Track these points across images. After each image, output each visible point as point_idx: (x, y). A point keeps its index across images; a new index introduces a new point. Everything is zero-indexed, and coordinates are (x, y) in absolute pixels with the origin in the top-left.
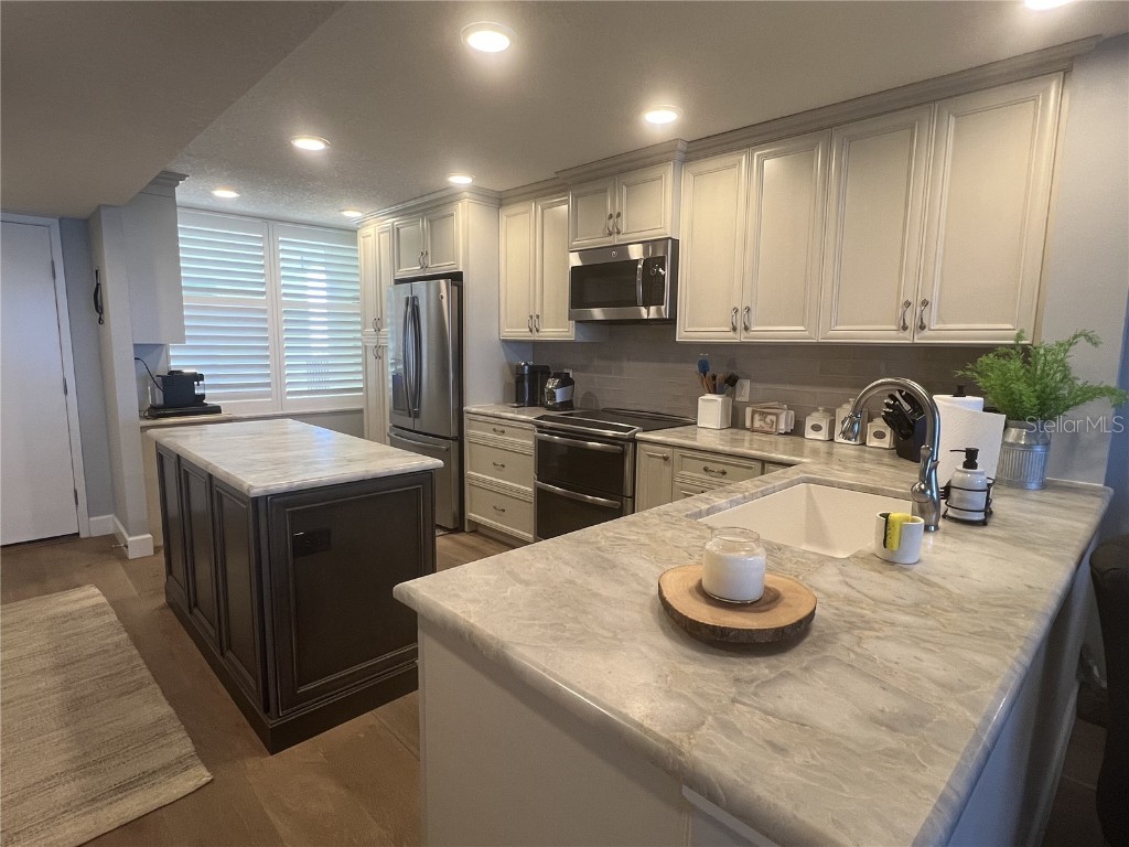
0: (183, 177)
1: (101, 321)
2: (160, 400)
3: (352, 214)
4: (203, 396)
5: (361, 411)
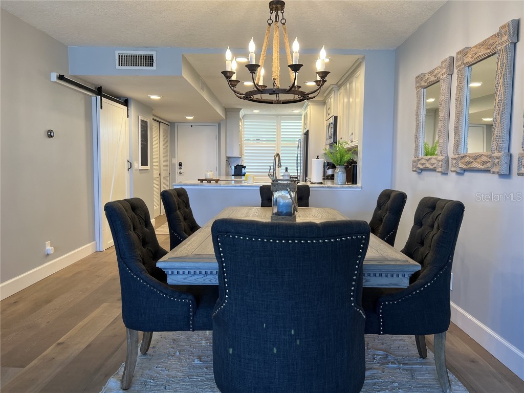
0: (241, 109)
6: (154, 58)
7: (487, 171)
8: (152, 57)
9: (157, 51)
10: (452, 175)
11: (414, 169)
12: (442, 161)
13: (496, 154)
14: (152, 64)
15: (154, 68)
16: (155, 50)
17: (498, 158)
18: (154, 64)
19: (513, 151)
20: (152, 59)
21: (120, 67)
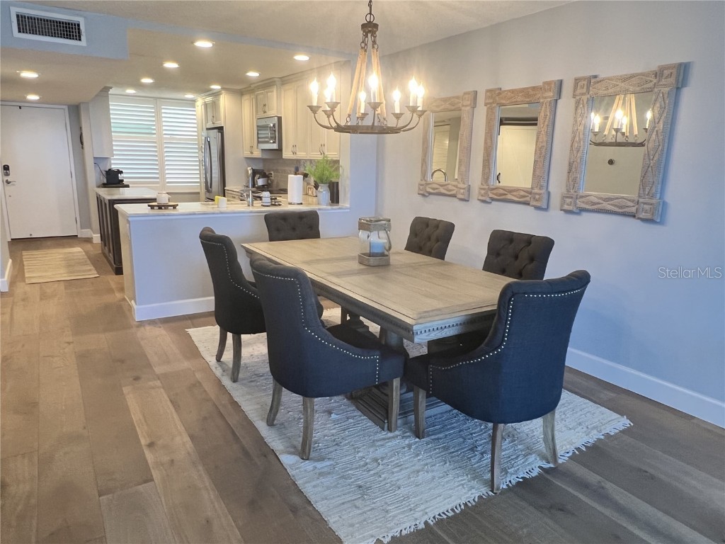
0: (111, 88)
1: (82, 148)
2: (105, 181)
3: (189, 96)
4: (122, 181)
5: (199, 193)
6: (82, 27)
7: (527, 204)
8: (79, 25)
9: (85, 17)
10: (475, 203)
11: (422, 192)
12: (464, 189)
13: (536, 191)
14: (80, 37)
15: (83, 43)
16: (81, 16)
17: (540, 194)
18: (82, 37)
19: (551, 189)
20: (79, 29)
21: (20, 34)
